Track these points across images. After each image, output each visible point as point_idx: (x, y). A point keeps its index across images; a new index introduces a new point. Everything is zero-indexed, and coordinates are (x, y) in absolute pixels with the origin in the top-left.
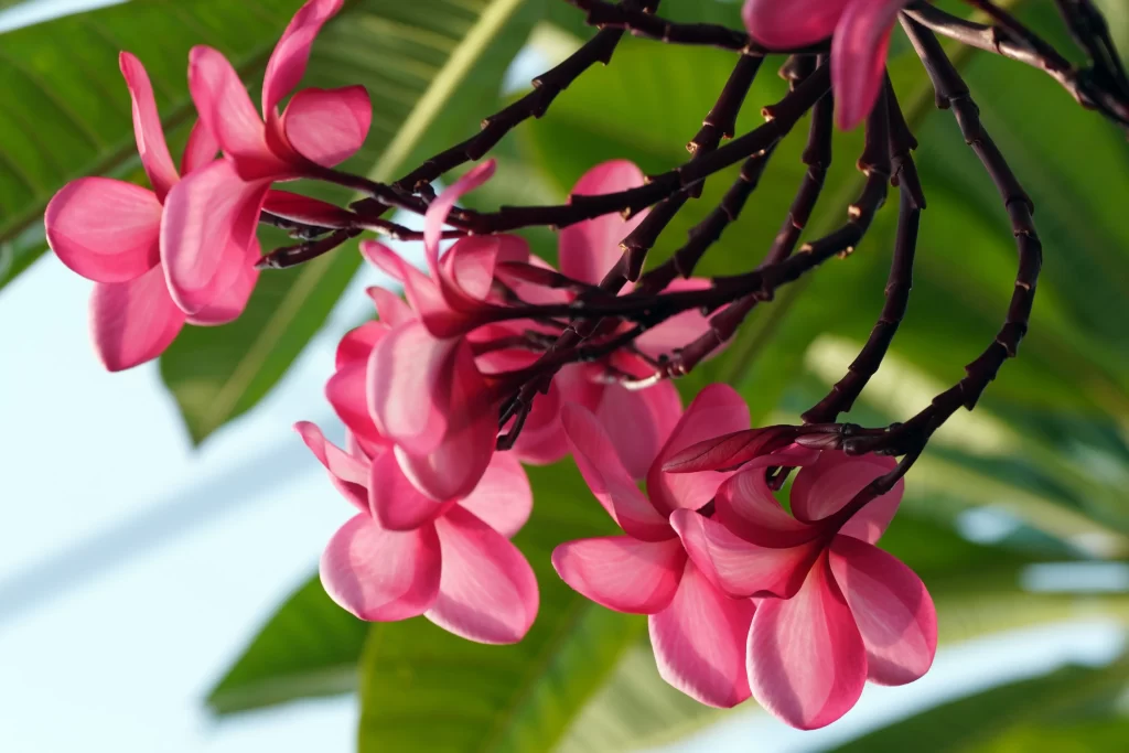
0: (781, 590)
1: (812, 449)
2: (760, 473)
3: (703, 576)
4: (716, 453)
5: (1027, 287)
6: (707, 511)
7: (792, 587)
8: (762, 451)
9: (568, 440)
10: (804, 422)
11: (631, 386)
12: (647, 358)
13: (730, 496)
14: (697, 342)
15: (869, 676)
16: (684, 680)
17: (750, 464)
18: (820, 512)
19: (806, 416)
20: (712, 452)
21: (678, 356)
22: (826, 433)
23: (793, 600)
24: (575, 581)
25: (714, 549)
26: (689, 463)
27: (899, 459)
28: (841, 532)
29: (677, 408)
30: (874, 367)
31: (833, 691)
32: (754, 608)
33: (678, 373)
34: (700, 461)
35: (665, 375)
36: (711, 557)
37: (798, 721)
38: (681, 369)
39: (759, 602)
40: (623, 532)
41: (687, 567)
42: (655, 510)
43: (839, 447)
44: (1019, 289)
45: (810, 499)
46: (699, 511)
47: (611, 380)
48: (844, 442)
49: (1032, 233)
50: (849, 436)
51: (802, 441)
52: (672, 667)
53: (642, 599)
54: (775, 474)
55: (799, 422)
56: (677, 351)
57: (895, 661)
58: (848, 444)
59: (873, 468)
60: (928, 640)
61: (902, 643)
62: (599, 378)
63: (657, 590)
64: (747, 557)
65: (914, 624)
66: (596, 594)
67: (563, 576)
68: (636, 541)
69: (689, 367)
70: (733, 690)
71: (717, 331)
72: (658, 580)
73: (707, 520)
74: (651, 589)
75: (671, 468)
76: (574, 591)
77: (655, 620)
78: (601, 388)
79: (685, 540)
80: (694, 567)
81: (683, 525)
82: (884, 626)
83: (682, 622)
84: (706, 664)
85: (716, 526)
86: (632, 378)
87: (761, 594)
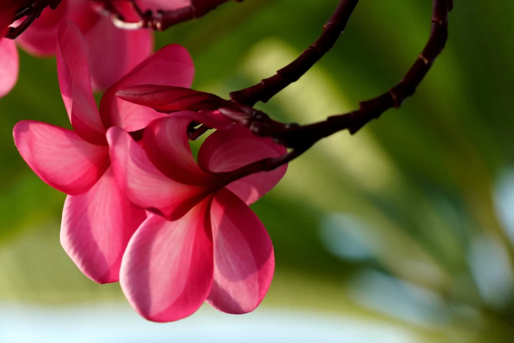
0: (168, 213)
1: (228, 120)
2: (185, 123)
3: (116, 181)
4: (158, 96)
5: (426, 61)
6: (136, 136)
7: (176, 213)
8: (192, 108)
9: (58, 47)
10: (230, 98)
11: (119, 24)
12: (137, 8)
13: (157, 131)
14: (178, 10)
15: (208, 298)
16: (75, 251)
17: (179, 113)
18: (219, 167)
19: (233, 94)
20: (155, 95)
21: (159, 16)
22: (243, 112)
23: (175, 223)
24: (24, 151)
25: (132, 165)
26: (137, 97)
27: (289, 150)
28: (229, 187)
29: (148, 49)
30: (295, 78)
31: (178, 300)
32: (145, 217)
33: (154, 27)
34: (147, 98)
35: (145, 26)
36: (126, 170)
37: (146, 312)
38: (158, 25)
39: (150, 215)
40: (71, 128)
41: (108, 171)
42: (100, 120)
43: (248, 125)
44: (420, 61)
45: (214, 155)
46: (132, 134)
47: (106, 14)
48: (253, 123)
49: (445, 25)
50: (258, 120)
51: (224, 111)
52: (71, 239)
53: (68, 182)
54: (196, 127)
55: (227, 97)
56: (160, 11)
57: (232, 295)
58: (255, 126)
59: (269, 150)
60: (260, 289)
61: (242, 285)
62: (99, 9)
63: (80, 179)
64: (153, 180)
65: (256, 274)
66: (36, 166)
67: (17, 144)
68: (79, 138)
69: (164, 27)
70: (108, 273)
71: (194, 8)
72: (84, 172)
73: (135, 143)
74: (77, 177)
75: (123, 95)
76: (22, 158)
77: (71, 199)
78: (97, 17)
79: (113, 151)
80: (112, 174)
81: (115, 139)
82: (233, 266)
83: (90, 208)
84: (95, 245)
85: (139, 149)
86: (122, 18)
87: (153, 210)
